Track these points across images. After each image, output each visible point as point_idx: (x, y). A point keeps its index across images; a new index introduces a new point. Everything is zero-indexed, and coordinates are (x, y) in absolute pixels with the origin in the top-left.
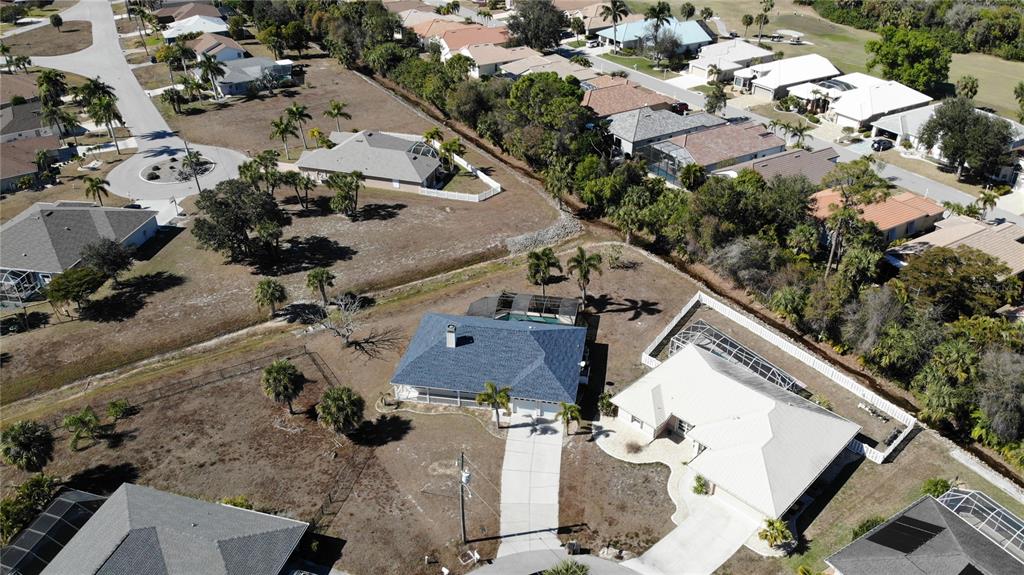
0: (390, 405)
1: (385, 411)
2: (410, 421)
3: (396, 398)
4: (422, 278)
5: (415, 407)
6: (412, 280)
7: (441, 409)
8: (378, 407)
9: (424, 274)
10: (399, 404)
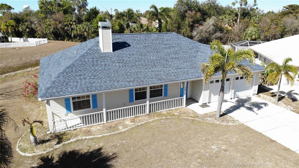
0: (43, 142)
1: (41, 151)
2: (100, 149)
3: (51, 130)
4: (14, 71)
5: (88, 132)
6: (5, 73)
7: (128, 122)
8: (24, 150)
9: (15, 70)
10: (59, 138)
